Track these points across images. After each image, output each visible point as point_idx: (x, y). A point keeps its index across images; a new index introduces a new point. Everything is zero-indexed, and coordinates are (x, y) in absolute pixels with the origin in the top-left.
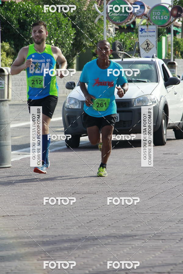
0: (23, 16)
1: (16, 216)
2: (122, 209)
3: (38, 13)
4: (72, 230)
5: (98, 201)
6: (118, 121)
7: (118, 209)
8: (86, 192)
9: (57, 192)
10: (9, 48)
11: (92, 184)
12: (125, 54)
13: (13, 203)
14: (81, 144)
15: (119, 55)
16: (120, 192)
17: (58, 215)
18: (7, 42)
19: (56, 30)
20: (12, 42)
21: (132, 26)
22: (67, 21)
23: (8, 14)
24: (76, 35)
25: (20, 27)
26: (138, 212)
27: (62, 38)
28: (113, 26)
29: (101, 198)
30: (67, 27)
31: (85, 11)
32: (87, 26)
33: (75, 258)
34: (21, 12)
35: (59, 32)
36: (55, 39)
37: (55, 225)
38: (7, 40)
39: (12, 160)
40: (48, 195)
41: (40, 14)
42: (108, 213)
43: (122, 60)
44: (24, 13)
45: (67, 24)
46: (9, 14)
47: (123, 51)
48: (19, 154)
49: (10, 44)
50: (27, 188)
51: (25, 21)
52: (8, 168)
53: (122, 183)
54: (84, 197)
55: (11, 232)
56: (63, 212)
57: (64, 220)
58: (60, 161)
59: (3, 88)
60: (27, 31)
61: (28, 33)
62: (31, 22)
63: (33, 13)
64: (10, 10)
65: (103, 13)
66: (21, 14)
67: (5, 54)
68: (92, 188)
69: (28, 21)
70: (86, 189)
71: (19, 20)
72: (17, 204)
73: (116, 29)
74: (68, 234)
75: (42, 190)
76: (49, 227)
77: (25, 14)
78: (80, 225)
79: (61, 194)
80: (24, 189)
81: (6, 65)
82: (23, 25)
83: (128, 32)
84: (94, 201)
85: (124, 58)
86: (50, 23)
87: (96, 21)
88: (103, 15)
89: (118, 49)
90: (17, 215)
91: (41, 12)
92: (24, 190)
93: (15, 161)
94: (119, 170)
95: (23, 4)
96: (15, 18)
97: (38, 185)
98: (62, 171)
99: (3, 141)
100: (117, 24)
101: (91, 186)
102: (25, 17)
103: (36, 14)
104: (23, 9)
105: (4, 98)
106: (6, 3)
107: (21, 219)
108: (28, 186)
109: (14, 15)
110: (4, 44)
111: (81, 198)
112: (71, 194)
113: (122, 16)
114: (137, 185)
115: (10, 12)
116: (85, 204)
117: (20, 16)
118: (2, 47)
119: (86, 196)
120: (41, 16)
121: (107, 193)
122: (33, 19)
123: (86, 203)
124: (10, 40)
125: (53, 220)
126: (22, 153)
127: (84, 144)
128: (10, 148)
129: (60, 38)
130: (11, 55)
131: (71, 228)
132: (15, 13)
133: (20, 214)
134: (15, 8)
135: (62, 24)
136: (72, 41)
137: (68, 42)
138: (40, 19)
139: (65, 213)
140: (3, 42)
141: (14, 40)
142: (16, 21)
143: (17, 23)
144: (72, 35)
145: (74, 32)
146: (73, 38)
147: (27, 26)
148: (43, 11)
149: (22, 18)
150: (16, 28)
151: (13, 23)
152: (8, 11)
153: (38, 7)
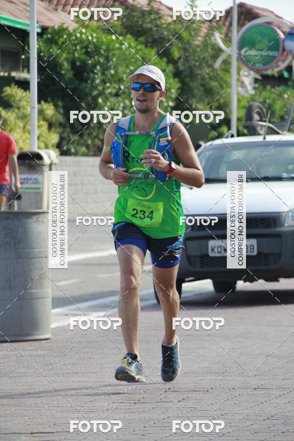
0: (81, 54)
1: (56, 434)
2: (258, 422)
3: (108, 50)
5: (212, 406)
6: (255, 253)
7: (251, 423)
8: (190, 389)
10: (54, 115)
11: (202, 374)
12: (269, 128)
13: (52, 408)
14: (185, 297)
15: (258, 129)
16: (255, 389)
17: (135, 432)
18: (49, 103)
20: (60, 103)
21: (286, 75)
23: (53, 50)
24: (179, 91)
25: (75, 75)
26: (288, 429)
28: (250, 74)
29: (217, 401)
31: (198, 46)
32: (200, 74)
34: (76, 47)
38: (49, 99)
39: (53, 326)
41: (113, 52)
42: (230, 430)
43: (264, 138)
44: (82, 48)
46: (55, 50)
47: (265, 121)
48: (67, 315)
49: (56, 106)
50: (79, 379)
51: (84, 63)
52: (44, 342)
53: (260, 372)
54: (185, 397)
56: (145, 427)
58: (144, 329)
59: (40, 188)
60: (86, 82)
61: (89, 86)
62: (94, 66)
63: (100, 48)
64: (56, 43)
65: (232, 51)
66: (76, 50)
67: (45, 125)
68: (201, 382)
69: (88, 64)
70: (190, 383)
71: (73, 63)
72: (59, 409)
73: (256, 80)
77: (84, 50)
79: (143, 392)
80: (72, 382)
81: (47, 147)
82: (81, 71)
83: (279, 86)
84: (206, 405)
85: (268, 134)
87: (218, 64)
88: (230, 53)
89: (256, 117)
90: (57, 432)
91: (115, 47)
92: (74, 383)
93: (59, 327)
94: (254, 347)
95: (81, 33)
96: (67, 59)
97: (100, 374)
98: (147, 347)
99: (37, 288)
100: (257, 71)
101: (201, 378)
102: (84, 57)
103: (104, 50)
104: (81, 41)
105: (41, 208)
106: (50, 30)
107: (66, 439)
108: (81, 375)
109: (63, 51)
110: (45, 106)
111: (181, 400)
112: (161, 393)
113: (266, 56)
114: (287, 376)
115: (58, 47)
116: (187, 412)
117: (74, 55)
118: (41, 112)
119: (189, 395)
120: (114, 55)
121: (230, 390)
122: (99, 61)
123: (189, 410)
124: (56, 99)
126: (73, 312)
127: (189, 297)
128: (49, 302)
130: (56, 128)
132: (66, 50)
133: (63, 429)
134: (66, 39)
136: (172, 102)
137: (165, 104)
138: (112, 60)
139: (148, 428)
140: (43, 102)
141: (63, 100)
142: (68, 64)
143: (69, 67)
144: (173, 91)
145: (178, 85)
146: (174, 96)
147: (88, 74)
148: (117, 45)
149: (79, 59)
150: (67, 77)
151: (61, 69)
152: (53, 46)
153: (109, 38)
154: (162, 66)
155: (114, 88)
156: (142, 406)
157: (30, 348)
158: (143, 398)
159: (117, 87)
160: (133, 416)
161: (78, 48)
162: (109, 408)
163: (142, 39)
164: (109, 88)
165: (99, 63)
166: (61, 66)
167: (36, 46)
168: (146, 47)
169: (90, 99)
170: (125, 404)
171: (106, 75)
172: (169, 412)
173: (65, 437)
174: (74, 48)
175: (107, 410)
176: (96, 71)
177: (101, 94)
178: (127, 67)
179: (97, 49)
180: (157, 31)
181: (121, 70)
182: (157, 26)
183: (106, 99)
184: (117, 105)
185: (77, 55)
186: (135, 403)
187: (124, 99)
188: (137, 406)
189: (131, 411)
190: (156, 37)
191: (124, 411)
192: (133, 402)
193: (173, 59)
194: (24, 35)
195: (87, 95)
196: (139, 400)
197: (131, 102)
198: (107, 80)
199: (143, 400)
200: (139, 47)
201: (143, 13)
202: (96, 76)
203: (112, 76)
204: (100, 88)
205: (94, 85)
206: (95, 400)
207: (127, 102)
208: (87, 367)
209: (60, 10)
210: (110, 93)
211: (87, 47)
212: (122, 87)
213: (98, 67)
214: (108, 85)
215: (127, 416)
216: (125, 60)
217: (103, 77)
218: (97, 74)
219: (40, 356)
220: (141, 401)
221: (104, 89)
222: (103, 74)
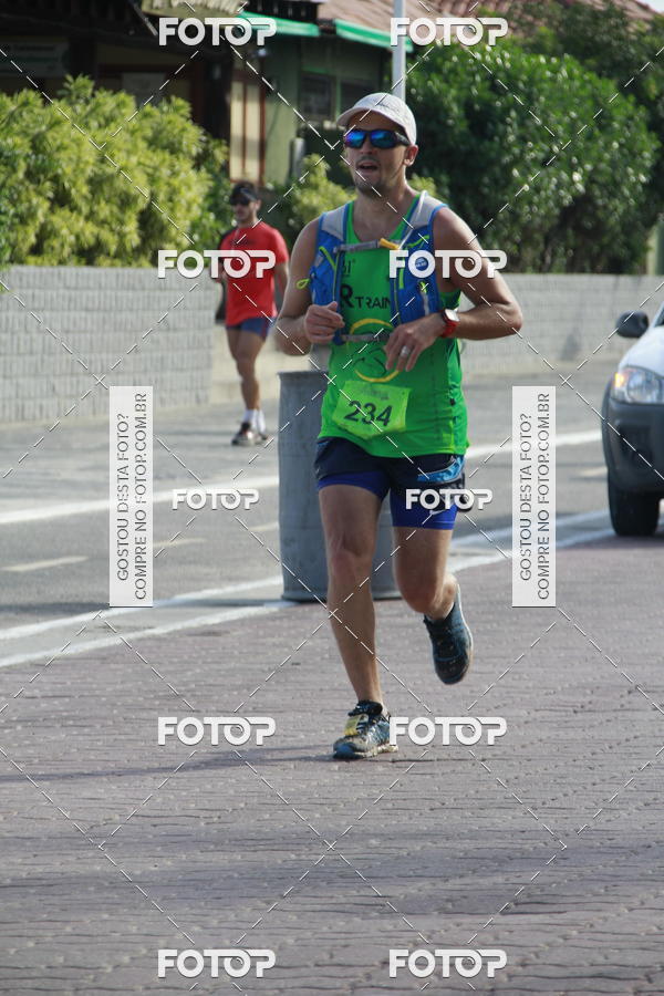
0: (483, 90)
1: (436, 763)
3: (531, 82)
4: (624, 814)
9: (575, 684)
17: (577, 763)
18: (426, 177)
19: (590, 137)
20: (444, 178)
22: (630, 107)
24: (659, 156)
25: (471, 127)
27: (613, 164)
30: (628, 127)
33: (631, 910)
34: (474, 76)
35: (601, 143)
36: (589, 167)
37: (565, 795)
38: (425, 171)
40: (546, 694)
41: (540, 86)
44: (483, 80)
45: (631, 118)
46: (435, 84)
49: (438, 183)
51: (488, 106)
55: (417, 814)
56: (594, 754)
57: (598, 781)
60: (491, 139)
61: (496, 146)
62: (506, 111)
63: (517, 79)
64: (438, 70)
66: (474, 83)
69: (495, 108)
71: (467, 105)
74: (610, 826)
75: (525, 676)
76: (544, 803)
77: (487, 84)
78: (650, 797)
79: (588, 692)
82: (482, 121)
86: (573, 114)
90: (438, 760)
91: (544, 77)
96: (457, 100)
102: (487, 95)
103: (525, 84)
107: (454, 771)
109: (451, 86)
110: (418, 183)
112: (622, 694)
115: (442, 77)
117: (470, 91)
120: (541, 91)
122: (515, 102)
124: (438, 170)
125: (559, 780)
129: (603, 166)
131: (618, 806)
132: (456, 82)
134: (457, 63)
135: (612, 118)
136: (645, 175)
137: (633, 179)
138: (538, 100)
139: (600, 756)
140: (415, 177)
141: (449, 173)
142: (459, 107)
143: (462, 112)
144: (647, 154)
145: (656, 145)
146: (648, 164)
147: (494, 124)
148: (548, 74)
149: (479, 99)
150: (456, 131)
151: (448, 116)
152: (434, 76)
153: (533, 60)
154: (626, 109)
155: (543, 151)
156: (589, 716)
157: (390, 612)
158: (590, 703)
159: (546, 148)
160: (572, 734)
161: (478, 78)
162: (530, 719)
163: (591, 62)
164: (531, 150)
165: (515, 105)
166: (447, 112)
167: (404, 77)
168: (600, 75)
169: (497, 170)
170: (558, 713)
171: (527, 127)
172: (637, 728)
173: (452, 769)
174: (471, 79)
175: (526, 722)
176: (508, 120)
177: (517, 161)
178: (566, 113)
179: (512, 80)
180: (620, 47)
181: (553, 117)
182: (620, 38)
183: (526, 171)
184: (546, 180)
185: (475, 91)
186: (575, 712)
187: (559, 170)
188: (580, 716)
189: (569, 724)
190: (619, 58)
191: (555, 725)
192: (571, 709)
193: (648, 99)
194: (381, 57)
195: (492, 163)
196: (582, 707)
197: (571, 176)
198: (528, 136)
199: (590, 706)
200: (587, 77)
201: (596, 16)
202: (509, 129)
203: (538, 128)
204: (516, 150)
205: (505, 144)
206: (505, 705)
207: (564, 176)
208: (490, 646)
209: (446, 12)
210: (534, 160)
211: (492, 78)
212: (556, 149)
213: (513, 114)
214: (530, 143)
215: (561, 733)
216: (562, 99)
217: (522, 131)
218: (511, 125)
219: (407, 626)
220: (587, 709)
221: (522, 152)
222: (522, 124)
